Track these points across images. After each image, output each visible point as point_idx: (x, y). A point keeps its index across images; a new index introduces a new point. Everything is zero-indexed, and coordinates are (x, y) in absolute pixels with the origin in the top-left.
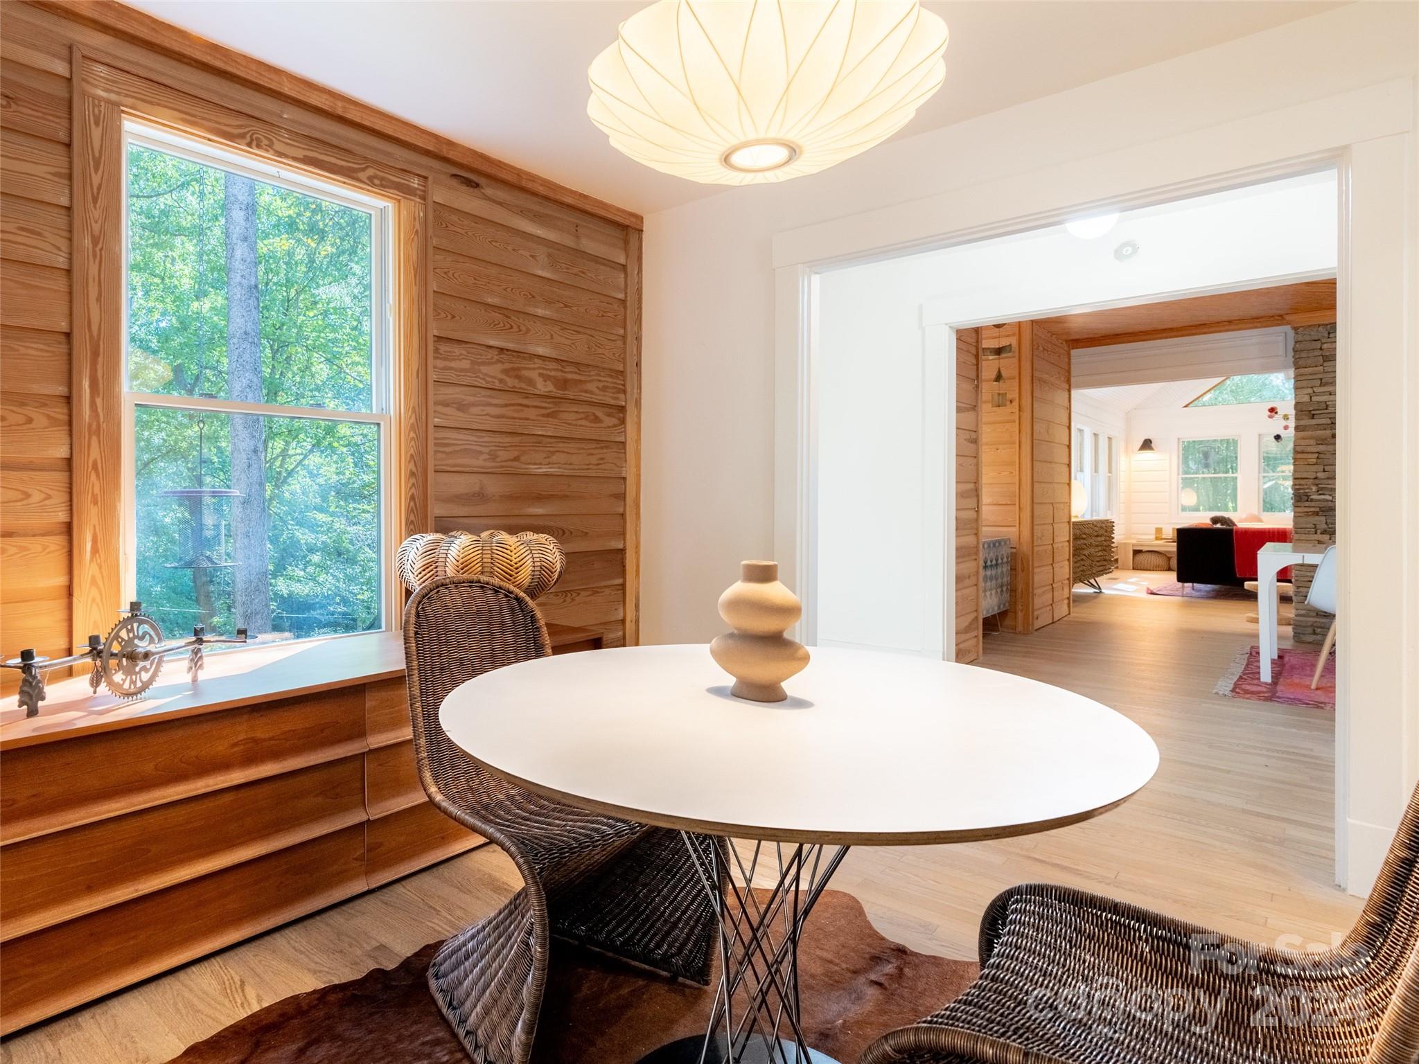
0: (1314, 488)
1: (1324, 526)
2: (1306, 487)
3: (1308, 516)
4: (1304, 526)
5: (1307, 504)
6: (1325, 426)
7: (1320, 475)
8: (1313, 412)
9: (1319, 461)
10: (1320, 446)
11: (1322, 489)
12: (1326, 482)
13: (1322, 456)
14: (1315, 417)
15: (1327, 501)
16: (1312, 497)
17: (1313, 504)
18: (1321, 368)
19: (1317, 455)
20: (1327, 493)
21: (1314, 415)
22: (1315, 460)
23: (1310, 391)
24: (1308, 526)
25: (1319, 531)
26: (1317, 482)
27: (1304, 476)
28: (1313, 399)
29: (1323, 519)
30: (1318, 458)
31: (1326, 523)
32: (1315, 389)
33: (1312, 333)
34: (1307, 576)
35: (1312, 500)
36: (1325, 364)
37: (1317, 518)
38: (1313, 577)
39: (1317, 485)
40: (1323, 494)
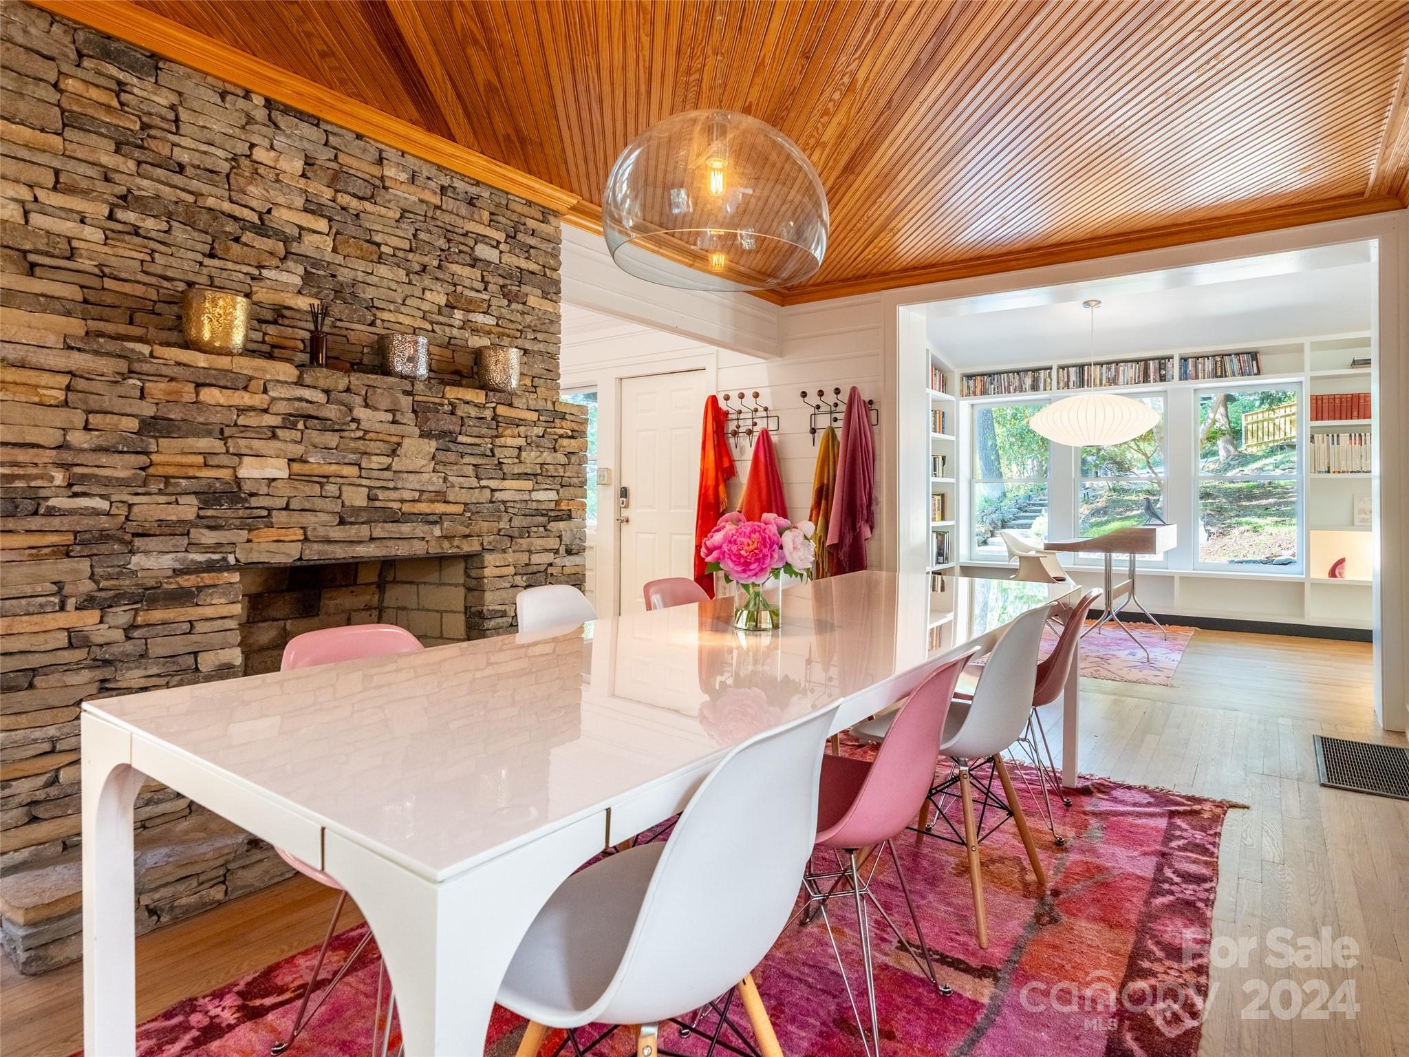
0: (59, 477)
1: (88, 586)
2: (35, 471)
3: (39, 558)
4: (29, 590)
5: (35, 523)
6: (69, 306)
7: (78, 438)
8: (32, 258)
9: (71, 396)
10: (76, 354)
11: (83, 478)
12: (90, 458)
13: (81, 384)
14: (38, 271)
15: (96, 513)
16: (51, 503)
17: (56, 522)
18: (57, 141)
19: (64, 380)
20: (96, 490)
21: (33, 265)
22: (61, 395)
23: (25, 194)
24: (39, 589)
25: (71, 602)
26: (68, 457)
27: (29, 439)
28: (36, 219)
29: (85, 565)
30: (68, 388)
31: (92, 577)
32: (41, 194)
33: (33, 30)
34: (35, 741)
35: (51, 512)
36: (68, 133)
37: (66, 564)
38: (77, 750)
39: (66, 466)
40: (84, 494)
